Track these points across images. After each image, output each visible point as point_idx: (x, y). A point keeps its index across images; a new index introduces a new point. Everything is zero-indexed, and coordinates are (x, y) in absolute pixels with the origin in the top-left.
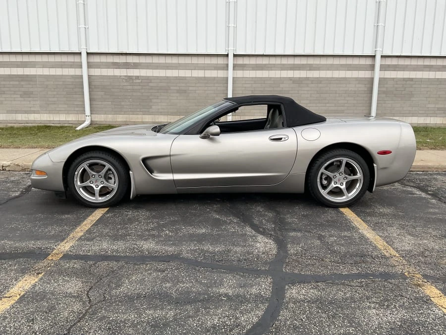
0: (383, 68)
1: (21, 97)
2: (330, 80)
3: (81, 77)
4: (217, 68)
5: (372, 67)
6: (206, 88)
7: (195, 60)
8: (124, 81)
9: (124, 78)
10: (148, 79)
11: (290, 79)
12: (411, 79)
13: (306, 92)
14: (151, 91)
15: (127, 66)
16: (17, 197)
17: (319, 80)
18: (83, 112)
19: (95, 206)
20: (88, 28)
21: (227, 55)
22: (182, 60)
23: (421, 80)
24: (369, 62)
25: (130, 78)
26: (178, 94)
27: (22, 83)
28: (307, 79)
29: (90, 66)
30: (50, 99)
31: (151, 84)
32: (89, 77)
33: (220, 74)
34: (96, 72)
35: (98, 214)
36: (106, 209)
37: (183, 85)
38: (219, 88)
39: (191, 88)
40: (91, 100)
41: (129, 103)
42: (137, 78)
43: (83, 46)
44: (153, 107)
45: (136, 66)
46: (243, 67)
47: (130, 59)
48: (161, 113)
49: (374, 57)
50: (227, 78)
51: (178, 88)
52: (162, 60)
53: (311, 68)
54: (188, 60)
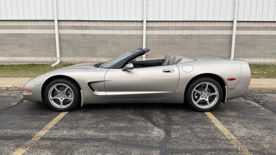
0: (238, 28)
1: (18, 47)
2: (205, 36)
3: (54, 35)
4: (136, 29)
5: (231, 28)
6: (130, 41)
7: (123, 25)
8: (80, 37)
9: (80, 35)
10: (95, 36)
11: (181, 35)
12: (256, 36)
13: (191, 43)
14: (96, 43)
15: (82, 28)
16: (15, 105)
17: (199, 36)
18: (56, 56)
19: (60, 111)
20: (58, 5)
21: (142, 21)
22: (115, 24)
23: (262, 36)
24: (229, 25)
25: (84, 35)
26: (113, 45)
27: (19, 38)
28: (192, 35)
29: (59, 28)
30: (36, 48)
31: (96, 39)
32: (59, 35)
33: (138, 32)
34: (63, 32)
35: (62, 115)
36: (67, 112)
37: (116, 39)
38: (138, 41)
39: (120, 41)
40: (60, 48)
41: (83, 51)
42: (88, 35)
43: (56, 16)
44: (98, 53)
45: (87, 28)
46: (152, 28)
47: (84, 24)
48: (103, 57)
49: (232, 22)
50: (143, 35)
51: (112, 41)
52: (103, 24)
53: (194, 29)
54: (119, 24)
